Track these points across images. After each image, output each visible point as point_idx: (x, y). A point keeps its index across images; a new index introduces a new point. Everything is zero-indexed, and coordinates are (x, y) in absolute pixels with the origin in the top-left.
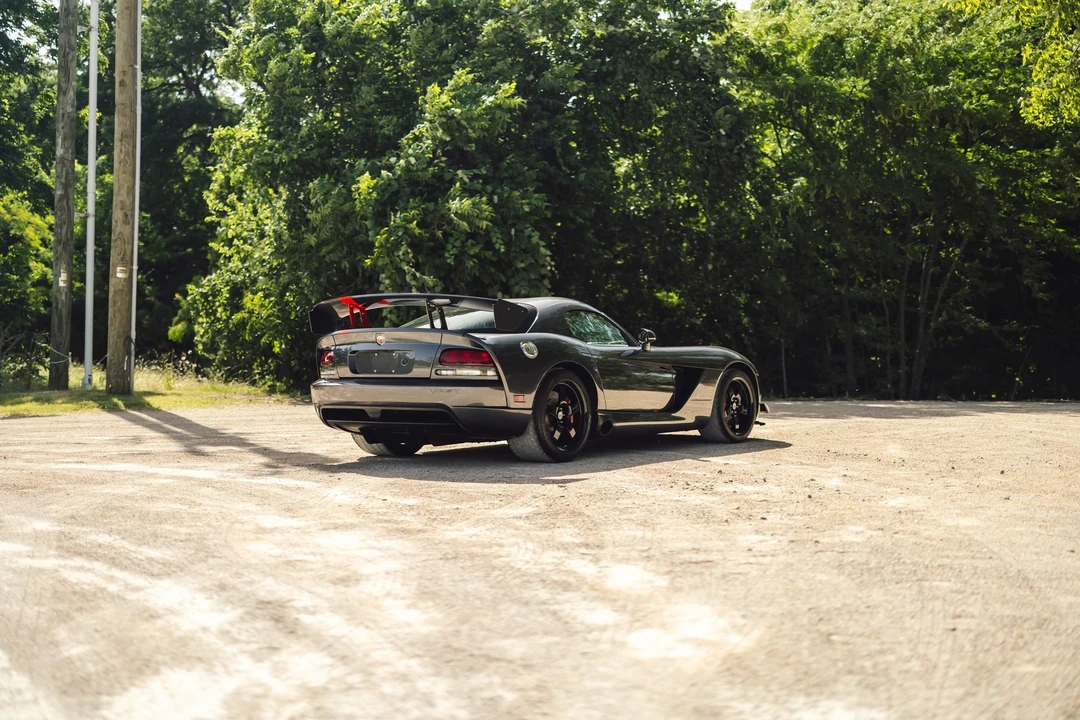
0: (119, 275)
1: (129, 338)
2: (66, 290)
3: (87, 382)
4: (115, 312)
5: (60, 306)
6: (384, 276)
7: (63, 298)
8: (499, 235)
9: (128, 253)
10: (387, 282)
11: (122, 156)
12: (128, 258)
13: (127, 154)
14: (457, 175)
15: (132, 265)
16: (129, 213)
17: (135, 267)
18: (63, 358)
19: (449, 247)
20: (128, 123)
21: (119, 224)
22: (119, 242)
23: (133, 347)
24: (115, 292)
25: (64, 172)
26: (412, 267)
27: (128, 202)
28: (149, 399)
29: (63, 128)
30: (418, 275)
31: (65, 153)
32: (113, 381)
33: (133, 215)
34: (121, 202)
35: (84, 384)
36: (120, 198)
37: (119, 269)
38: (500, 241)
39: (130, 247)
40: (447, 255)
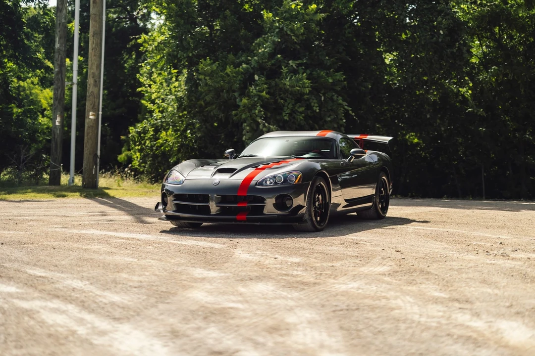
0: (91, 117)
1: (96, 154)
2: (60, 127)
3: (71, 182)
4: (88, 139)
5: (56, 137)
6: (245, 124)
7: (58, 132)
8: (315, 101)
9: (97, 104)
10: (248, 128)
11: (94, 46)
12: (96, 107)
13: (97, 44)
14: (289, 64)
15: (99, 111)
16: (97, 80)
17: (100, 113)
18: (57, 167)
19: (285, 108)
20: (98, 25)
21: (91, 87)
22: (91, 97)
23: (98, 160)
24: (88, 127)
25: (60, 58)
26: (263, 120)
27: (97, 74)
28: (107, 191)
29: (59, 31)
30: (267, 125)
31: (60, 46)
32: (86, 180)
33: (100, 82)
34: (93, 73)
35: (69, 183)
36: (92, 71)
37: (91, 113)
38: (316, 105)
39: (98, 100)
40: (284, 114)
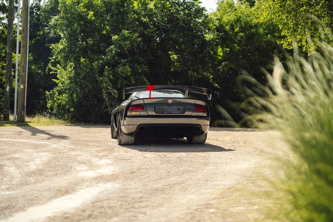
0: (21, 87)
1: (24, 106)
2: (9, 92)
3: (15, 119)
4: (20, 98)
5: (7, 96)
7: (8, 94)
8: (133, 78)
9: (24, 80)
10: (105, 91)
11: (23, 52)
12: (24, 82)
13: (24, 51)
14: (122, 61)
15: (25, 84)
16: (25, 69)
17: (26, 85)
18: (7, 112)
19: (118, 82)
20: (25, 42)
21: (22, 72)
22: (21, 77)
23: (25, 108)
24: (20, 92)
25: (9, 57)
26: (111, 88)
27: (24, 66)
28: (29, 123)
29: (9, 44)
31: (9, 51)
32: (19, 118)
33: (26, 70)
34: (23, 66)
36: (22, 65)
37: (21, 85)
38: (133, 80)
39: (25, 79)
40: (118, 84)
